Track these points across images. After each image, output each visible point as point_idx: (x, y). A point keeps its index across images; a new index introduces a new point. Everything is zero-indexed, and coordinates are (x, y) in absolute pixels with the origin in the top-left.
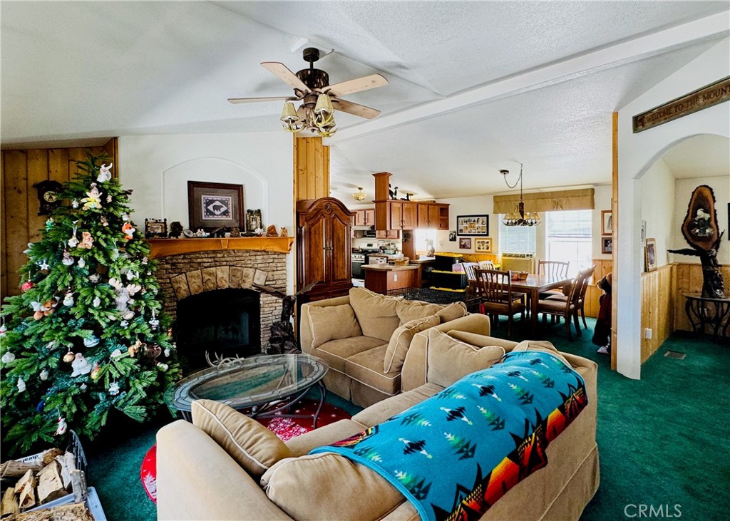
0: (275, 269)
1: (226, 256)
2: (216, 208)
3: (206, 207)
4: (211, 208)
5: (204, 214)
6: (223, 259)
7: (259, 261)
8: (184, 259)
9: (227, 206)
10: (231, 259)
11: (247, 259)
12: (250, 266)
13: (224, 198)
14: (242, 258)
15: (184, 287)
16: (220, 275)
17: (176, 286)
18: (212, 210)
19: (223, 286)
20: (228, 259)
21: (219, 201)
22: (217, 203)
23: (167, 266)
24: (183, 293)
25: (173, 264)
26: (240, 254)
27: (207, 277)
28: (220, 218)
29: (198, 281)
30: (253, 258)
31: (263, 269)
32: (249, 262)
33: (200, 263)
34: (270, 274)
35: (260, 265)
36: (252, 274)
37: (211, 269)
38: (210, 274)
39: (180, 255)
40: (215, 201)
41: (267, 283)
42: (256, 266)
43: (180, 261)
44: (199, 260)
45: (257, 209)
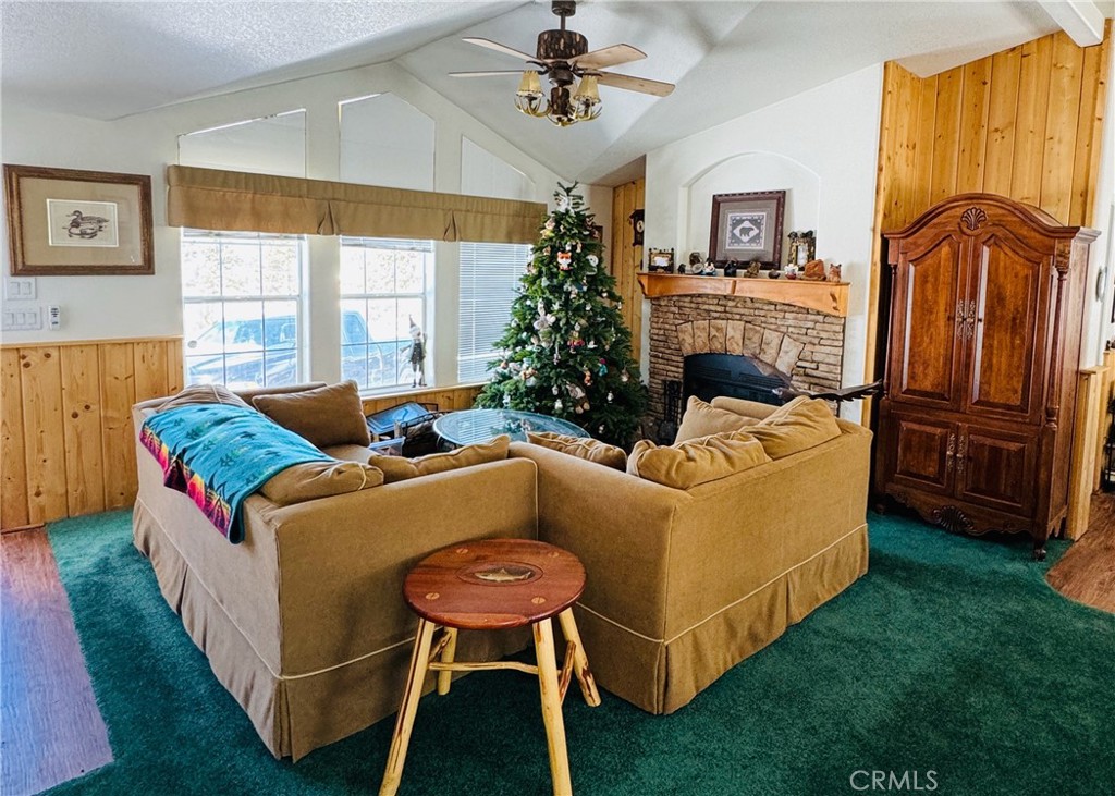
0: (816, 341)
1: (739, 305)
2: (745, 231)
3: (732, 232)
4: (737, 231)
5: (728, 241)
6: (735, 310)
7: (790, 322)
8: (691, 302)
9: (759, 228)
10: (746, 311)
11: (769, 314)
12: (773, 327)
13: (755, 215)
14: (762, 313)
15: (689, 340)
16: (730, 333)
17: (681, 336)
18: (738, 235)
19: (734, 350)
20: (742, 311)
21: (750, 220)
22: (747, 224)
23: (673, 309)
24: (687, 350)
25: (680, 308)
26: (760, 306)
27: (714, 332)
28: (748, 247)
29: (704, 335)
30: (780, 315)
31: (795, 336)
32: (773, 320)
33: (708, 311)
34: (809, 348)
35: (791, 329)
36: (776, 342)
37: (720, 322)
38: (718, 329)
39: (686, 296)
40: (744, 221)
41: (800, 363)
42: (784, 329)
43: (686, 304)
44: (706, 307)
45: (806, 231)
